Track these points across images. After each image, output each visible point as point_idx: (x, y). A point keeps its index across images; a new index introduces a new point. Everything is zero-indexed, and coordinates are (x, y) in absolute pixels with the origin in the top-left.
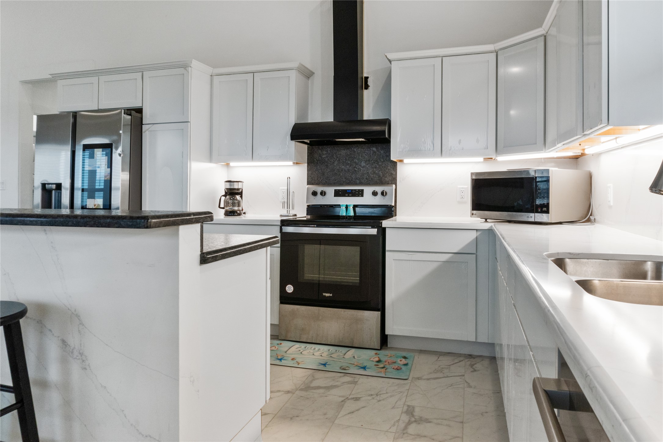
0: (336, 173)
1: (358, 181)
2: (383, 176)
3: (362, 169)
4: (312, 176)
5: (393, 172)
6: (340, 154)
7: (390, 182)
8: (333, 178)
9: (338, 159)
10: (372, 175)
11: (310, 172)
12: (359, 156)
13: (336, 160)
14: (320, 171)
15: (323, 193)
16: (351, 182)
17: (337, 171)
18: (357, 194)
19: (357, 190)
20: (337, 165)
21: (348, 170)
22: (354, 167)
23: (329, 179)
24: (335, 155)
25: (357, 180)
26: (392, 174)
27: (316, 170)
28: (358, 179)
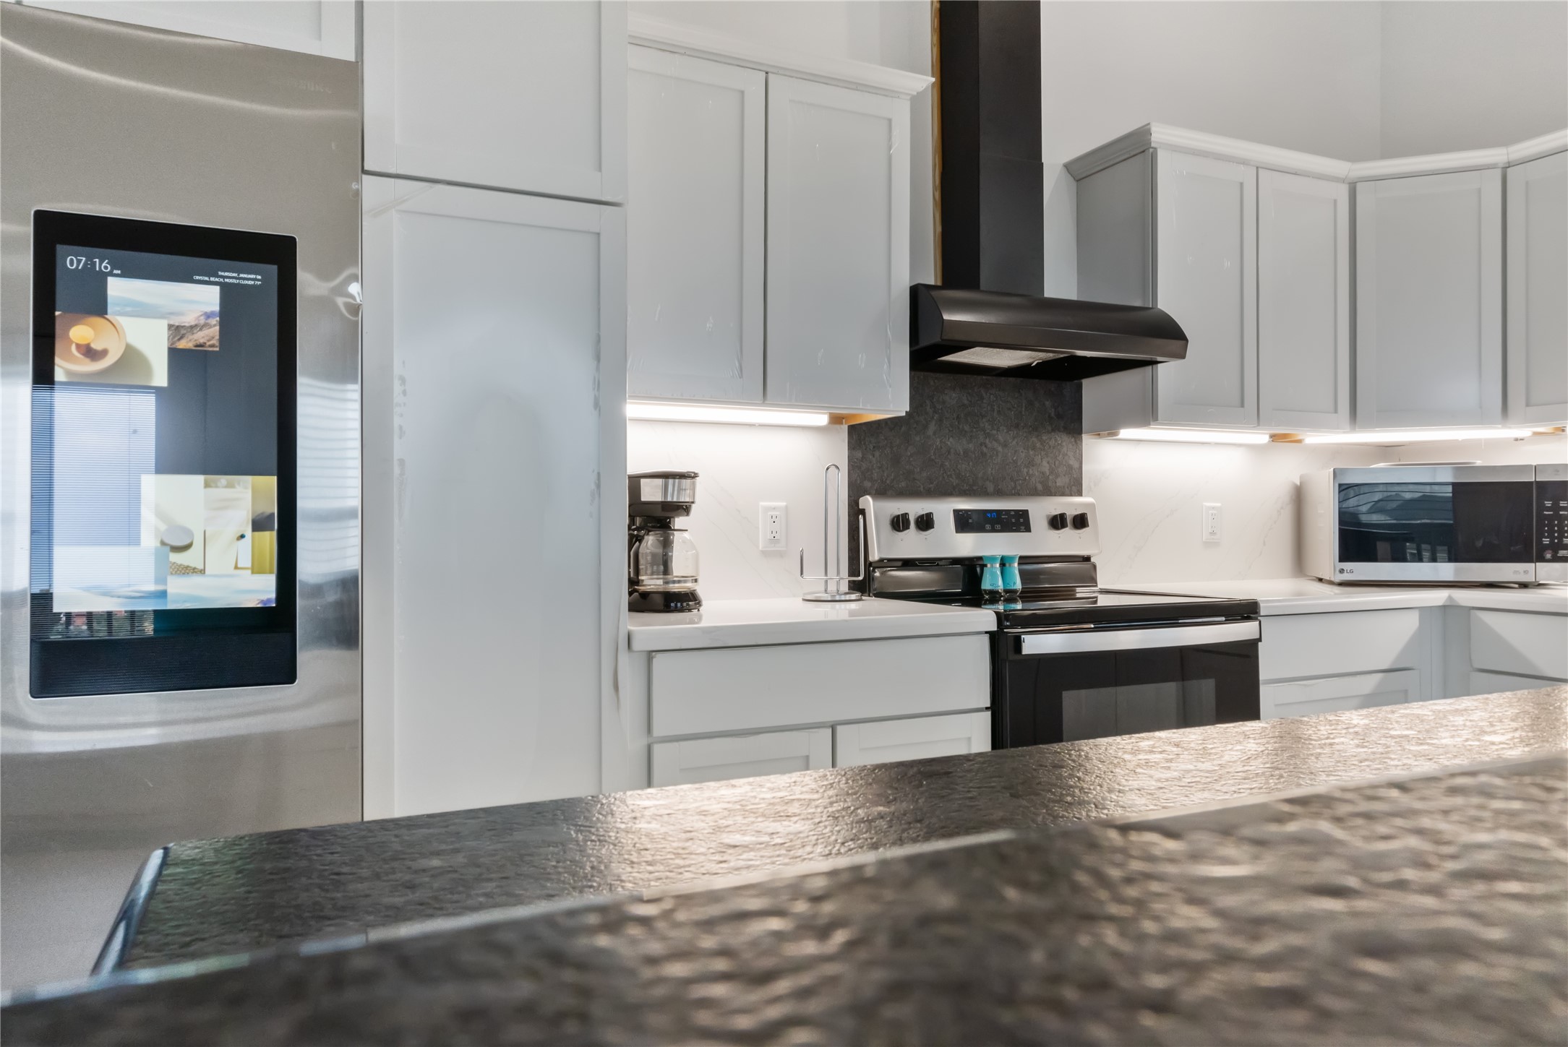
0: (933, 460)
1: (991, 487)
2: (1052, 471)
3: (1000, 449)
4: (864, 466)
5: (1073, 462)
6: (944, 402)
7: (1067, 491)
8: (924, 474)
9: (936, 416)
10: (1025, 470)
11: (859, 454)
12: (994, 410)
13: (933, 417)
14: (888, 450)
15: (925, 523)
16: (975, 488)
17: (935, 454)
18: (1014, 524)
19: (1013, 513)
20: (934, 434)
21: (966, 452)
22: (981, 445)
23: (914, 479)
24: (928, 402)
25: (988, 482)
26: (1070, 467)
27: (874, 447)
28: (990, 481)
